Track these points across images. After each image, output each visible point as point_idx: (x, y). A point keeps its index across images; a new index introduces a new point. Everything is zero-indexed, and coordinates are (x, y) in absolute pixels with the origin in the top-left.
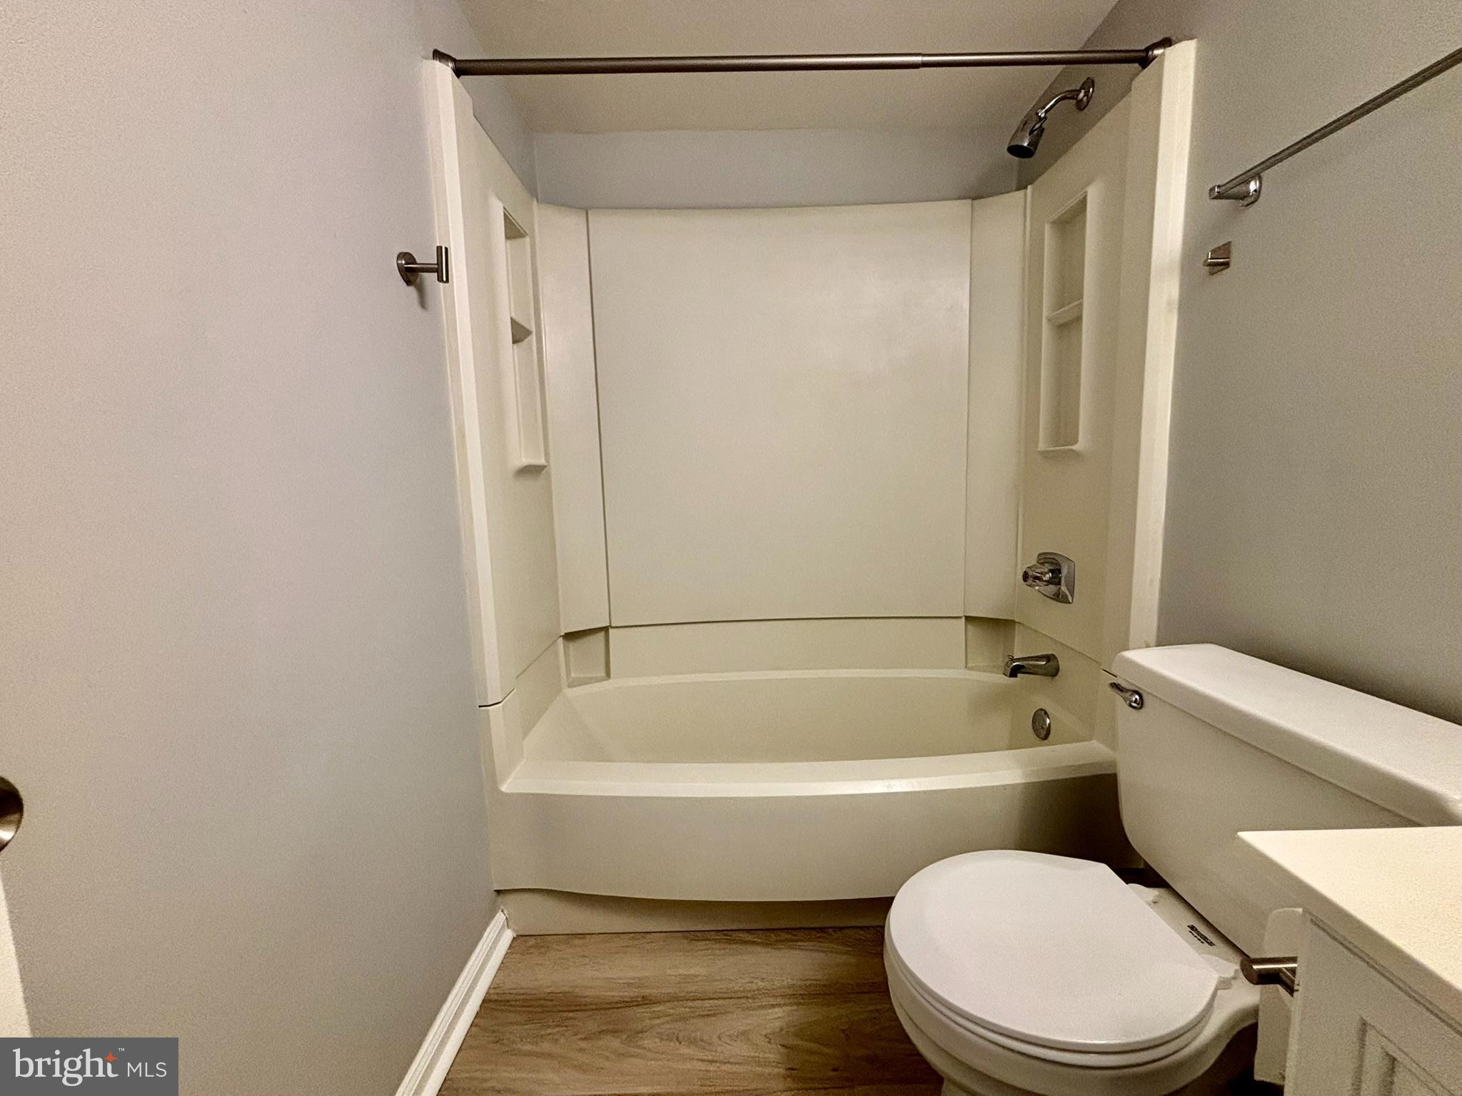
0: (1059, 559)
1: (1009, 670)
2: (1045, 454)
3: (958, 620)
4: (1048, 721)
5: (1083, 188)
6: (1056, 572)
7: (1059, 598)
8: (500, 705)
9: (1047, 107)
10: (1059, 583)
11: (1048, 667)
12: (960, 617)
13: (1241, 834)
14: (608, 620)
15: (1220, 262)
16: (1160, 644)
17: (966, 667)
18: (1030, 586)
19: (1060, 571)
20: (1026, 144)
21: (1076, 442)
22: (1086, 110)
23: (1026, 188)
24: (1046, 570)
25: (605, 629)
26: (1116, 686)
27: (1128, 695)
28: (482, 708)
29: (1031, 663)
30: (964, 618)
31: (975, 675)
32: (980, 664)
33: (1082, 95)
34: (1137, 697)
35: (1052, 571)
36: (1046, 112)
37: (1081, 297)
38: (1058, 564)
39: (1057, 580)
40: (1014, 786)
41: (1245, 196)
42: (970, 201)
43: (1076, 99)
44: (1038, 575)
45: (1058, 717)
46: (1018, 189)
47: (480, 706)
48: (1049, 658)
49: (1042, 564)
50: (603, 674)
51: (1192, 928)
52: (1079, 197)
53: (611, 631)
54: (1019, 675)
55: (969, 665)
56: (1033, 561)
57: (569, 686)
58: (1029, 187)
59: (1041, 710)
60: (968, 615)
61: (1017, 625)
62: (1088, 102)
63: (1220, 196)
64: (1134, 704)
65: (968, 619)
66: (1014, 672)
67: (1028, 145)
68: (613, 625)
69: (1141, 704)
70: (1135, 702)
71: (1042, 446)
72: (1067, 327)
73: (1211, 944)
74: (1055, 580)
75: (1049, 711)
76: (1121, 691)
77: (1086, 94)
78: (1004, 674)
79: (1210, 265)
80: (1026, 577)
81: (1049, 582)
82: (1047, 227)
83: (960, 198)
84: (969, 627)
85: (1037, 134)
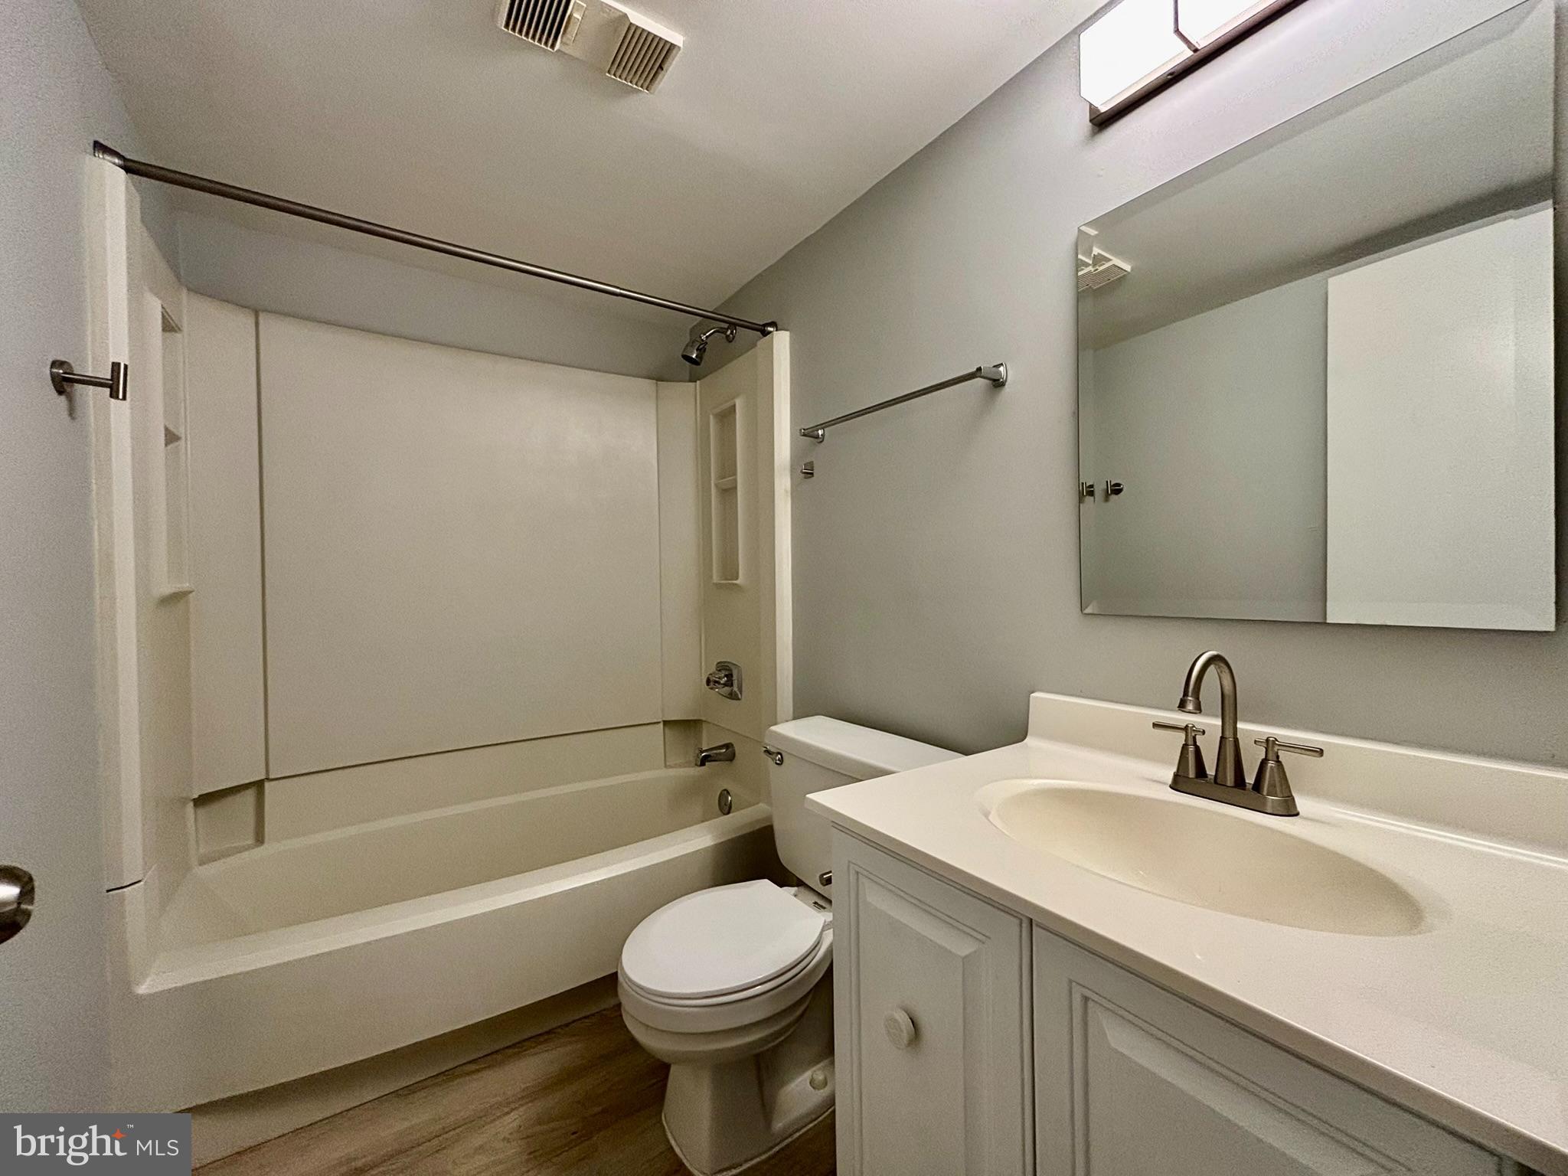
0: (733, 667)
1: (699, 760)
2: (719, 586)
3: (657, 726)
4: (730, 798)
5: (733, 399)
6: (730, 676)
7: (733, 696)
8: (142, 883)
9: (707, 334)
10: (732, 685)
11: (726, 754)
12: (659, 723)
13: (808, 796)
14: (264, 771)
15: (809, 474)
16: (795, 718)
17: (666, 766)
18: (711, 689)
19: (732, 675)
20: (694, 356)
21: (737, 579)
22: (733, 343)
23: (696, 382)
24: (723, 675)
25: (259, 785)
26: (768, 752)
27: (774, 756)
28: (111, 893)
29: (715, 751)
30: (661, 725)
31: (672, 772)
32: (677, 762)
33: (729, 332)
34: (779, 756)
35: (726, 676)
36: (707, 337)
37: (735, 474)
38: (731, 670)
39: (730, 683)
40: (705, 849)
41: (817, 437)
42: (655, 381)
43: (725, 334)
44: (717, 679)
45: (737, 793)
46: (690, 381)
47: (108, 891)
48: (728, 746)
49: (720, 670)
50: (250, 841)
51: (815, 903)
52: (729, 404)
53: (267, 785)
54: (707, 763)
55: (668, 764)
56: (713, 669)
57: (202, 863)
58: (698, 382)
59: (725, 790)
60: (664, 719)
61: (704, 725)
62: (733, 339)
63: (804, 435)
64: (778, 762)
65: (666, 723)
66: (703, 762)
67: (696, 356)
68: (271, 777)
69: (782, 760)
70: (779, 760)
71: (716, 579)
72: (728, 492)
73: (824, 908)
74: (729, 683)
75: (729, 789)
76: (770, 754)
77: (732, 333)
78: (696, 765)
79: (805, 473)
80: (708, 682)
81: (725, 685)
82: (711, 417)
83: (649, 378)
84: (667, 731)
85: (701, 351)
